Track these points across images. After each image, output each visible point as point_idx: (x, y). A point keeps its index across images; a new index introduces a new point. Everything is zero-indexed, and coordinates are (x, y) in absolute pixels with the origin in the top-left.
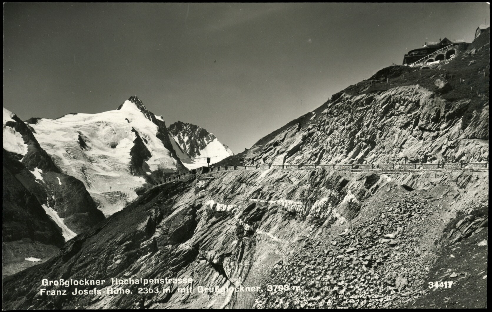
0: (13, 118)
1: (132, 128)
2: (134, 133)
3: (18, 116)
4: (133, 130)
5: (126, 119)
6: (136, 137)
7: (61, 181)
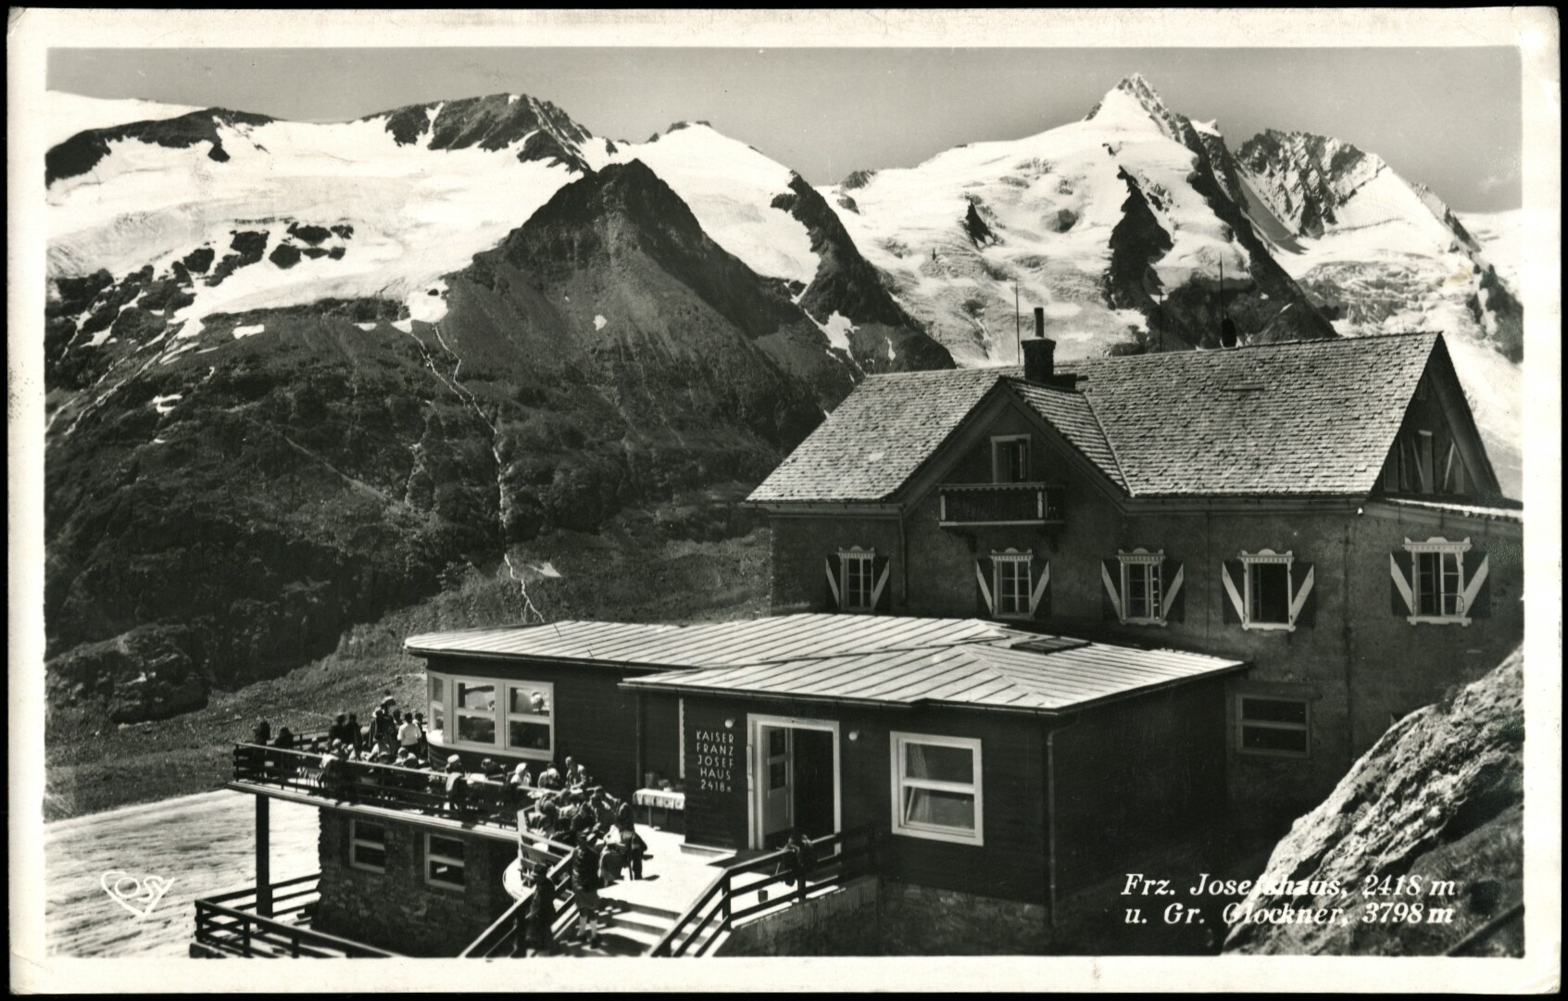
0: (791, 186)
1: (1121, 167)
2: (1124, 182)
3: (805, 179)
4: (1123, 174)
5: (1105, 145)
6: (1129, 194)
7: (894, 349)
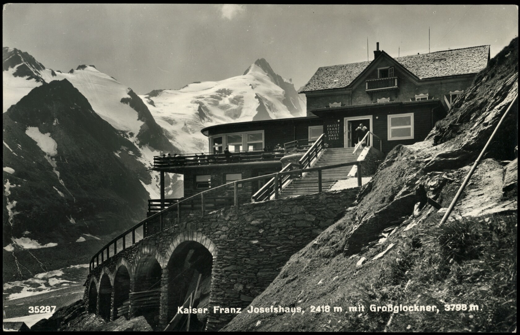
0: (129, 94)
1: (256, 94)
2: (257, 100)
3: (134, 91)
4: (257, 97)
5: (250, 85)
6: (259, 104)
